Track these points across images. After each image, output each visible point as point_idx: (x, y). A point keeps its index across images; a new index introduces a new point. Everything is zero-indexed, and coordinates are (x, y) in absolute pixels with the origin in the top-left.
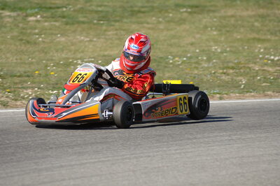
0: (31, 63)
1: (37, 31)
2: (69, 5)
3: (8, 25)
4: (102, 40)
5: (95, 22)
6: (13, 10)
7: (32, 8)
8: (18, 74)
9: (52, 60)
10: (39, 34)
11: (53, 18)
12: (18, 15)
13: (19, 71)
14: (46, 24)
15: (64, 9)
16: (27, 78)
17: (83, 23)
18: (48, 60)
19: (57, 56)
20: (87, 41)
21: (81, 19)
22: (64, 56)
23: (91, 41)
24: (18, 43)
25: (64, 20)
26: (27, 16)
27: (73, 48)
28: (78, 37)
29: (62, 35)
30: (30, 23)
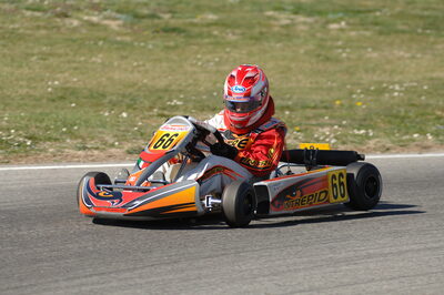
0: (331, 89)
1: (340, 43)
2: (384, 7)
3: (302, 34)
4: (428, 57)
5: (420, 31)
6: (310, 14)
7: (334, 12)
8: (313, 104)
9: (359, 84)
10: (343, 48)
11: (362, 25)
12: (316, 22)
13: (314, 101)
14: (353, 34)
15: (378, 14)
16: (324, 111)
17: (403, 32)
18: (353, 84)
19: (366, 78)
20: (408, 58)
21: (400, 27)
22: (375, 78)
23: (413, 57)
24: (313, 60)
25: (377, 28)
26: (328, 22)
27: (388, 67)
28: (396, 52)
29: (374, 49)
30: (332, 32)
